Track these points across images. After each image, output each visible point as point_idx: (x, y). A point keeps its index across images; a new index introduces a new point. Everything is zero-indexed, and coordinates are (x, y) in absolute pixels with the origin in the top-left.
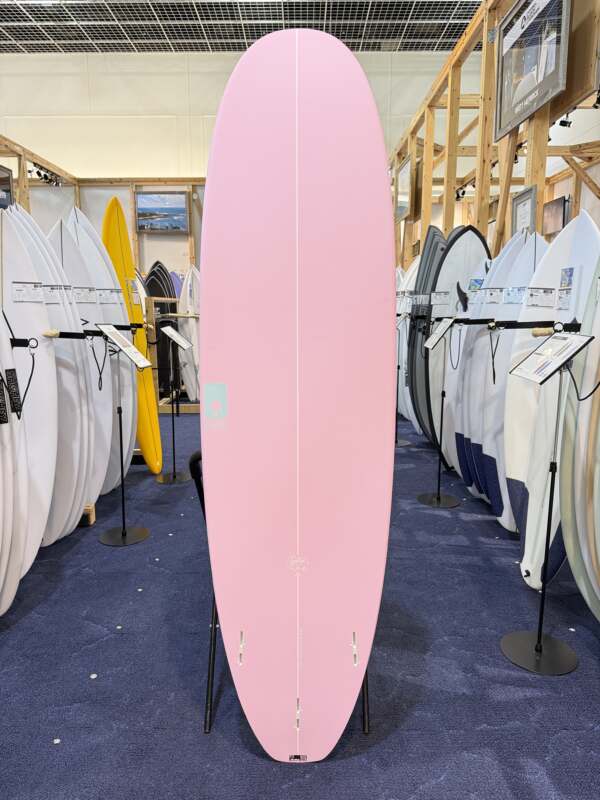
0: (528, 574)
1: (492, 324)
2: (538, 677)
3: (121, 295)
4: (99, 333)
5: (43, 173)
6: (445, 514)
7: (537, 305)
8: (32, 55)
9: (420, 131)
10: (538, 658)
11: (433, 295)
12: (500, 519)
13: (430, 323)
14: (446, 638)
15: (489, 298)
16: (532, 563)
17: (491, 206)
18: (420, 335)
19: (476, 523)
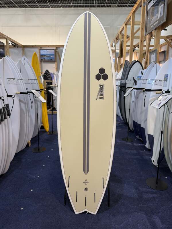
0: (154, 161)
1: (144, 90)
2: (156, 191)
3: (37, 81)
4: (32, 92)
5: (13, 44)
6: (130, 144)
7: (157, 85)
8: (9, 9)
9: (123, 31)
10: (156, 185)
11: (127, 80)
12: (145, 145)
13: (126, 89)
14: (130, 180)
15: (143, 82)
16: (155, 158)
17: (143, 54)
18: (123, 92)
19: (139, 146)
